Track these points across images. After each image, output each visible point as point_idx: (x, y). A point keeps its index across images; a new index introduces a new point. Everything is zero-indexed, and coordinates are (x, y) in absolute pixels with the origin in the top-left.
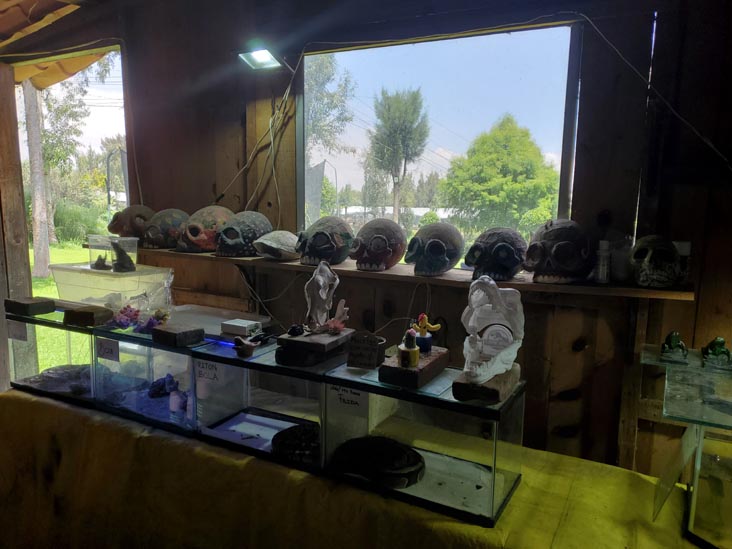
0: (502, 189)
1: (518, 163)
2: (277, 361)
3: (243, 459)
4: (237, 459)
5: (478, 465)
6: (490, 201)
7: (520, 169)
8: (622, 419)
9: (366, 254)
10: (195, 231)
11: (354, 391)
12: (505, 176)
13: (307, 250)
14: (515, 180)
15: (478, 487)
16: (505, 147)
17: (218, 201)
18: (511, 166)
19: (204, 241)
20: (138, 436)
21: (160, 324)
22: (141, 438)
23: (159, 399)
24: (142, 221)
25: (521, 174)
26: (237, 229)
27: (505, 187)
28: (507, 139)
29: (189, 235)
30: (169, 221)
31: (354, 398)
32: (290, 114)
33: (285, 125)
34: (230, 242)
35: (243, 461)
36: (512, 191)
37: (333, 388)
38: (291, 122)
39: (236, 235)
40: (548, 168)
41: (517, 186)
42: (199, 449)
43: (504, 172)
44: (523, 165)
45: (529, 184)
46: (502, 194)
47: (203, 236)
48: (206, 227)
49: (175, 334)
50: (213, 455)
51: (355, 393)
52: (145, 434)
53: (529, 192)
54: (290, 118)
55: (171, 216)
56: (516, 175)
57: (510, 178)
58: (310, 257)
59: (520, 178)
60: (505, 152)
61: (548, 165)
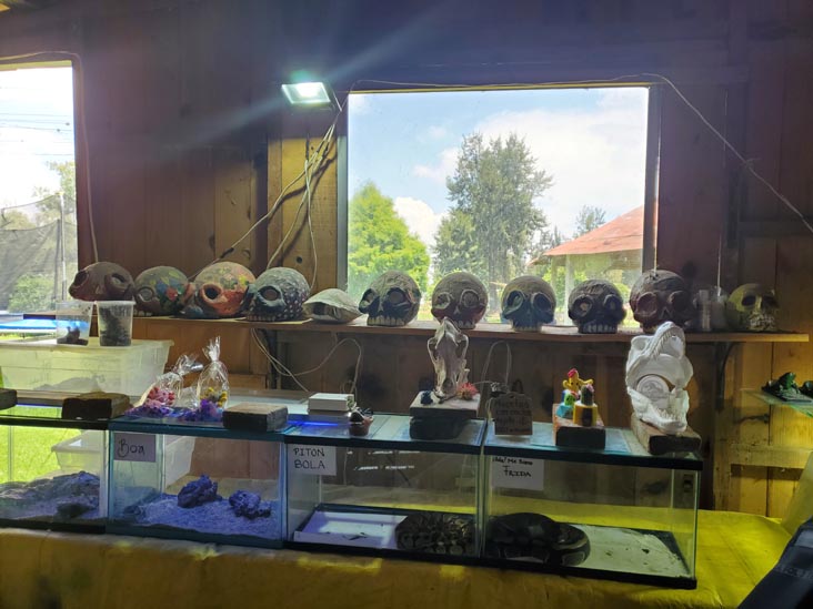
0: (370, 259)
1: (384, 233)
2: (412, 436)
3: (371, 562)
4: (363, 563)
5: (624, 529)
6: (359, 271)
7: (387, 240)
8: (716, 466)
9: (457, 310)
10: (212, 292)
11: (523, 459)
12: (372, 247)
13: (381, 308)
14: (382, 250)
15: (647, 551)
16: (371, 217)
17: (223, 257)
18: (378, 236)
19: (224, 304)
20: (204, 558)
21: (219, 406)
22: (207, 558)
23: (200, 508)
24: (119, 282)
25: (388, 244)
26: (277, 288)
27: (373, 257)
28: (372, 208)
29: (205, 297)
30: (166, 281)
31: (525, 468)
32: (330, 157)
33: (322, 169)
34: (270, 303)
35: (375, 565)
36: (381, 261)
37: (497, 460)
38: (331, 168)
39: (277, 295)
40: (413, 239)
41: (386, 257)
42: (304, 560)
43: (371, 241)
44: (389, 235)
45: (398, 254)
46: (371, 264)
47: (223, 299)
48: (226, 287)
49: (266, 416)
50: (329, 564)
51: (526, 463)
52: (212, 553)
53: (397, 262)
54: (330, 162)
55: (167, 275)
56: (383, 245)
57: (377, 247)
58: (385, 317)
59: (389, 248)
60: (371, 221)
61: (413, 236)
